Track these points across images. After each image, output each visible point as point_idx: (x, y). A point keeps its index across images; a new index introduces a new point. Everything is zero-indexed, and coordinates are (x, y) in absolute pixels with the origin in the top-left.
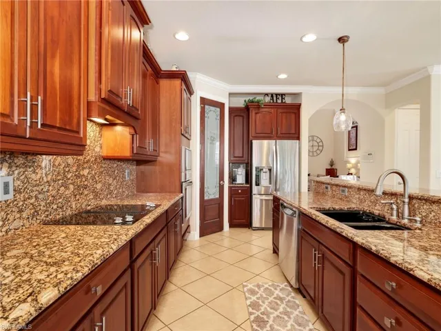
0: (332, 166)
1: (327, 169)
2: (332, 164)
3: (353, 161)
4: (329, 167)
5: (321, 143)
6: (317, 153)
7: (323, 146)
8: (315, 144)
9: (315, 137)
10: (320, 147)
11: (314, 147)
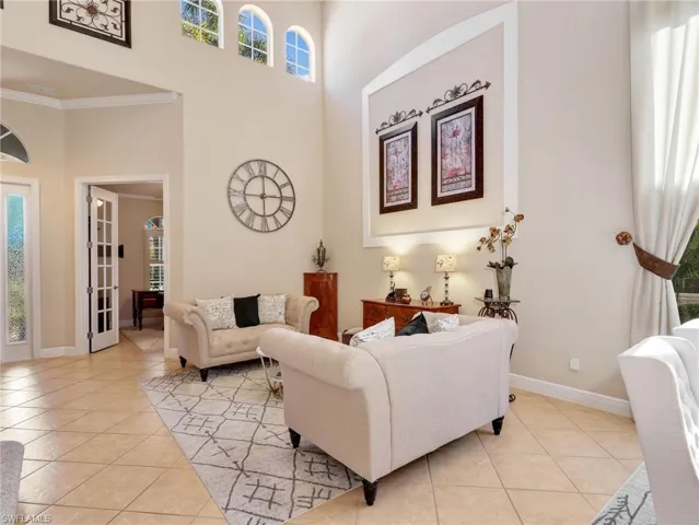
0: (321, 264)
2: (321, 258)
3: (401, 245)
4: (312, 269)
5: (289, 188)
6: (277, 221)
7: (294, 199)
8: (271, 189)
9: (268, 165)
10: (287, 201)
11: (268, 201)
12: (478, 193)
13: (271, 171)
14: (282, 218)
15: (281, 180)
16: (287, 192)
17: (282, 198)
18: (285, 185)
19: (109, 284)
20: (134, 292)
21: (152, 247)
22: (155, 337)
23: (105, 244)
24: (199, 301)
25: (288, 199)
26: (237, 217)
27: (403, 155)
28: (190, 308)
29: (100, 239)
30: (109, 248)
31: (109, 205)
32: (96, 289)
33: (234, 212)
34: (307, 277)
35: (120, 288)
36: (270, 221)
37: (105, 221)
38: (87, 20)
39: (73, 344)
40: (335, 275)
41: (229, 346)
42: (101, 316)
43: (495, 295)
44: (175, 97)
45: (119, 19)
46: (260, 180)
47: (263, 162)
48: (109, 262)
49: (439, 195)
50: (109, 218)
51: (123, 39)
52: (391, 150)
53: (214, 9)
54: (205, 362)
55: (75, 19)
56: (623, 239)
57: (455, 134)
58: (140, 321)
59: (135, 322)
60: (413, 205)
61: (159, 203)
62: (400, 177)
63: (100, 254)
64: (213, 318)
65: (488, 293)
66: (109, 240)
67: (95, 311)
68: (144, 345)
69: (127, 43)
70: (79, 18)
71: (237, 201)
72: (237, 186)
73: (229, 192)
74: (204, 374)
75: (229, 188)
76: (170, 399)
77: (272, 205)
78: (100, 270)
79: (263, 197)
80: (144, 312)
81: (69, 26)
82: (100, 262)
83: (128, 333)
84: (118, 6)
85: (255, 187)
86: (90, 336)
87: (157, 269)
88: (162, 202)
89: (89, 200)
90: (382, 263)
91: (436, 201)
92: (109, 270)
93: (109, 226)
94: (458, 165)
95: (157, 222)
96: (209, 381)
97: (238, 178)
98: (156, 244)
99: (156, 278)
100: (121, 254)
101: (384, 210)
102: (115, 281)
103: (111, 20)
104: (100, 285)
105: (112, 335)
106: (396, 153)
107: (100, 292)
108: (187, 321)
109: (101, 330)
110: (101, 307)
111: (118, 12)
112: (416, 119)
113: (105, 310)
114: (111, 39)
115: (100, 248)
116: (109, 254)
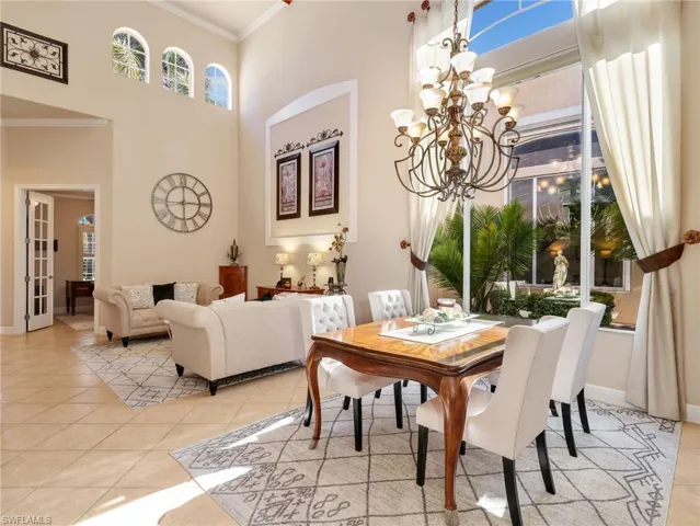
0: (234, 259)
1: (221, 268)
2: (234, 253)
3: (290, 245)
4: (227, 263)
5: (206, 196)
6: (195, 223)
7: (211, 205)
8: (190, 197)
9: (188, 178)
10: (205, 207)
11: (187, 207)
12: (336, 210)
13: (190, 183)
14: (199, 221)
15: (199, 190)
16: (205, 199)
17: (200, 205)
18: (203, 194)
19: (45, 274)
20: (67, 282)
21: (86, 242)
22: (86, 320)
23: (41, 240)
24: (123, 287)
25: (206, 205)
26: (160, 220)
27: (291, 177)
28: (113, 291)
29: (37, 235)
30: (45, 243)
31: (45, 206)
32: (32, 278)
33: (157, 216)
34: (222, 269)
35: (55, 277)
36: (189, 223)
37: (41, 221)
38: (30, 62)
39: (12, 325)
40: (246, 268)
41: (146, 321)
42: (37, 301)
43: (335, 281)
44: (106, 122)
45: (57, 61)
46: (181, 189)
47: (183, 175)
48: (45, 255)
49: (314, 209)
50: (45, 218)
51: (61, 77)
52: (284, 172)
53: (142, 50)
54: (126, 333)
55: (19, 61)
56: (404, 245)
57: (323, 165)
58: (73, 308)
59: (68, 310)
60: (297, 215)
61: (92, 202)
62: (290, 193)
63: (37, 248)
64: (135, 300)
65: (331, 280)
66: (45, 236)
67: (32, 298)
68: (76, 326)
69: (65, 80)
70: (23, 61)
71: (160, 207)
72: (160, 194)
73: (152, 200)
74: (126, 342)
75: (153, 197)
76: (97, 357)
77: (191, 211)
78: (37, 262)
79: (183, 203)
80: (77, 299)
81: (15, 67)
82: (37, 255)
83: (61, 318)
84: (57, 50)
85: (176, 196)
86: (27, 317)
87: (90, 262)
88: (93, 201)
89: (28, 202)
90: (275, 258)
91: (312, 213)
92: (45, 262)
93: (45, 225)
94: (325, 188)
95: (91, 220)
96: (129, 347)
97: (161, 188)
98: (90, 240)
99: (90, 270)
100: (55, 249)
101: (280, 218)
102: (50, 272)
103: (50, 62)
104: (37, 274)
105: (47, 318)
106: (288, 174)
107: (37, 281)
108: (111, 301)
109: (37, 312)
110: (37, 293)
111: (57, 56)
112: (300, 150)
113: (41, 296)
114: (50, 77)
115: (37, 243)
116: (45, 248)
